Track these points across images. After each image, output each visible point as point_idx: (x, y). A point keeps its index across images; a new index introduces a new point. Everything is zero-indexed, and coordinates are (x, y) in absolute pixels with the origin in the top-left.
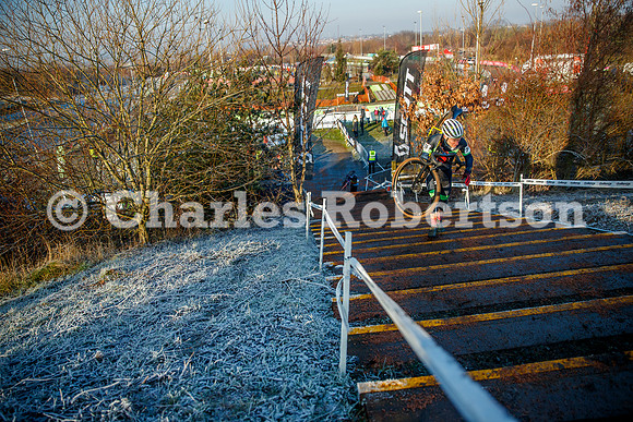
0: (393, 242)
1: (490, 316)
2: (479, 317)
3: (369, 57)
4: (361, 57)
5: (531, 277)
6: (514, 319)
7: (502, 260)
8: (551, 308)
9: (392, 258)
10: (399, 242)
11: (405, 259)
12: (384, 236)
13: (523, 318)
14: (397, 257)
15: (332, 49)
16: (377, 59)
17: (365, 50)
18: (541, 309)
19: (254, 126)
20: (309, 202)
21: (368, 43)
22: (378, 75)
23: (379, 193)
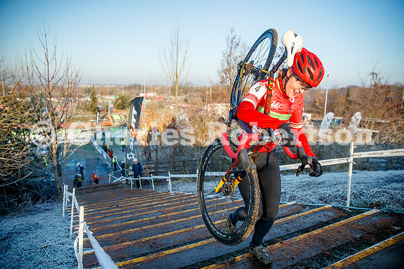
0: (122, 215)
1: (172, 251)
2: (167, 252)
3: (113, 98)
4: (107, 97)
5: (198, 227)
6: (186, 251)
7: (184, 219)
8: (204, 242)
9: (120, 224)
10: (127, 214)
11: (128, 224)
12: (117, 211)
13: (190, 250)
14: (123, 224)
15: (88, 91)
16: (117, 100)
17: (111, 94)
18: (199, 243)
19: (27, 140)
20: (65, 192)
21: (113, 89)
22: (118, 109)
23: (117, 184)
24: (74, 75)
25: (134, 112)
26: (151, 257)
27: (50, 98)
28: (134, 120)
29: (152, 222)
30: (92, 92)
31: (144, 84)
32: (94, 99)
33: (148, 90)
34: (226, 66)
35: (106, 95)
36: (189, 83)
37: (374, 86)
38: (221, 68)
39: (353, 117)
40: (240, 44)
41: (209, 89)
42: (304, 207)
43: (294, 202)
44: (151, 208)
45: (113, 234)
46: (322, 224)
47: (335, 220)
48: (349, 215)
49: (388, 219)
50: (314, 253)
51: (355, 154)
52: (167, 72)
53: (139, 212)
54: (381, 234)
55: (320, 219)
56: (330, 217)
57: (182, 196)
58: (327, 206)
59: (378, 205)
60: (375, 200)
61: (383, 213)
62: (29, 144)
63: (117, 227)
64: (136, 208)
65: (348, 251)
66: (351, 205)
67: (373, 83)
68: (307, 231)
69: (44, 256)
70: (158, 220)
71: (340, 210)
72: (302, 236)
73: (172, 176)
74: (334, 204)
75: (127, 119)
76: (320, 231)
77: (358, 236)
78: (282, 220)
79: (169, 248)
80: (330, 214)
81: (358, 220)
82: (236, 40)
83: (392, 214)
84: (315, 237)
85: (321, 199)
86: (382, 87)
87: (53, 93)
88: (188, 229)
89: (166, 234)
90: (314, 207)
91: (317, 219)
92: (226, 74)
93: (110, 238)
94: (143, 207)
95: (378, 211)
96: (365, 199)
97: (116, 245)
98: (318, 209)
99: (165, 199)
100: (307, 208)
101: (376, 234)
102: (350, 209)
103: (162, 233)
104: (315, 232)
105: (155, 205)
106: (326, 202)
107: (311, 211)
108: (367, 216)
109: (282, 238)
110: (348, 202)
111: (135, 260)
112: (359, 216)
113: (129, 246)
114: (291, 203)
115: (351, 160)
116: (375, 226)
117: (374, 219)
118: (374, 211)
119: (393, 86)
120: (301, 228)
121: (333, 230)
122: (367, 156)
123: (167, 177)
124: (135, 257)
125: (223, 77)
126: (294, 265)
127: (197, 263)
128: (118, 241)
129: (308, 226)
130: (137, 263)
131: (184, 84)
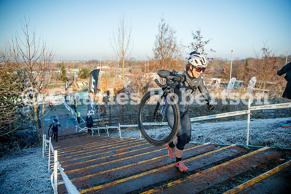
0: (86, 155)
1: (122, 180)
2: (118, 181)
3: (77, 70)
4: (73, 70)
6: (132, 180)
12: (82, 153)
14: (87, 162)
15: (59, 66)
16: (81, 72)
17: (76, 67)
18: (141, 175)
20: (44, 140)
21: (77, 64)
22: (81, 78)
23: (82, 133)
24: (48, 54)
25: (93, 80)
26: (107, 185)
27: (32, 71)
28: (93, 86)
29: (107, 160)
30: (62, 66)
31: (100, 60)
32: (64, 72)
33: (102, 64)
34: (158, 46)
35: (72, 68)
36: (132, 59)
37: (265, 58)
38: (155, 48)
39: (251, 81)
40: (169, 30)
41: (147, 63)
42: (216, 146)
43: (209, 143)
44: (107, 149)
45: (79, 169)
46: (229, 159)
47: (238, 155)
48: (248, 151)
49: (275, 153)
50: (223, 179)
51: (251, 107)
52: (116, 51)
53: (98, 152)
54: (271, 164)
55: (228, 155)
56: (234, 153)
57: (129, 141)
58: (233, 145)
59: (268, 144)
60: (266, 140)
61: (272, 149)
62: (17, 105)
63: (83, 164)
64: (96, 150)
65: (247, 177)
66: (249, 144)
67: (264, 56)
68: (219, 164)
69: (29, 187)
70: (112, 158)
71: (242, 147)
72: (215, 168)
73: (121, 126)
74: (237, 143)
75: (88, 86)
76: (227, 163)
77: (255, 166)
78: (200, 156)
79: (120, 178)
80: (234, 150)
81: (255, 155)
82: (165, 27)
83: (278, 149)
84: (224, 168)
85: (228, 140)
86: (271, 58)
87: (33, 68)
88: (133, 164)
89: (118, 168)
90: (224, 146)
91: (226, 154)
92: (159, 51)
93: (77, 172)
94: (101, 149)
95: (269, 148)
96: (259, 140)
97: (82, 178)
98: (226, 148)
99: (117, 143)
100: (219, 147)
101: (267, 165)
102: (249, 147)
103: (115, 168)
104: (224, 164)
105: (110, 147)
106: (231, 142)
107: (221, 149)
108: (260, 152)
109: (201, 169)
110: (247, 142)
111: (95, 188)
112: (255, 152)
113: (91, 178)
114: (207, 144)
115: (249, 111)
116: (266, 159)
117: (265, 153)
118: (266, 148)
119: (278, 58)
120: (214, 162)
121: (237, 162)
122: (260, 109)
123: (117, 127)
124: (95, 185)
125: (156, 53)
126: (209, 188)
127: (140, 189)
128: (83, 174)
129: (219, 160)
130: (97, 190)
131: (128, 59)
